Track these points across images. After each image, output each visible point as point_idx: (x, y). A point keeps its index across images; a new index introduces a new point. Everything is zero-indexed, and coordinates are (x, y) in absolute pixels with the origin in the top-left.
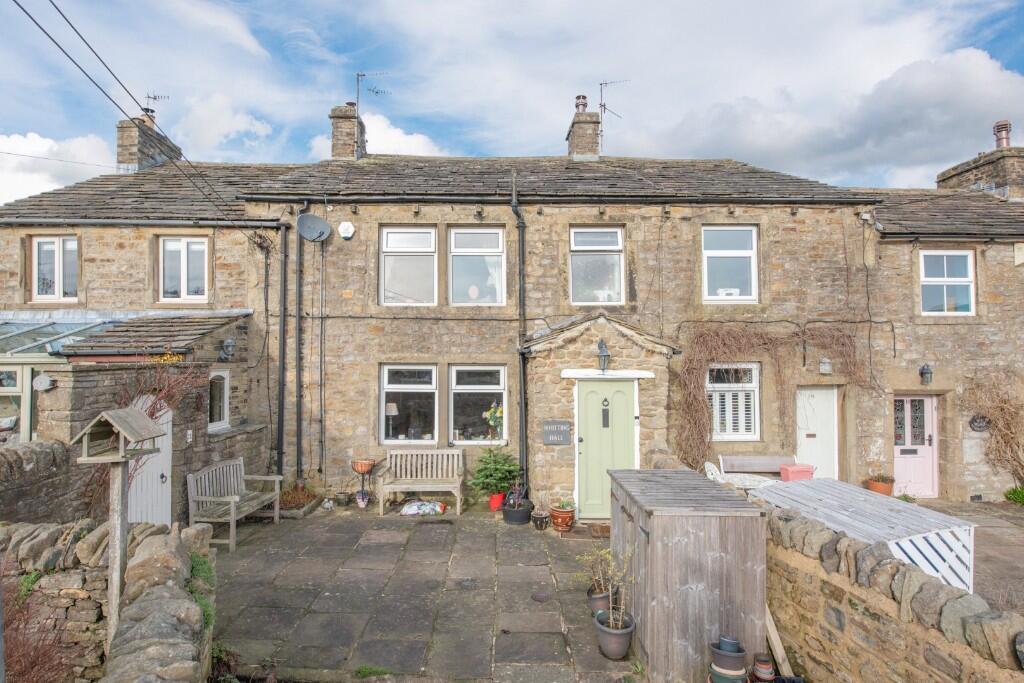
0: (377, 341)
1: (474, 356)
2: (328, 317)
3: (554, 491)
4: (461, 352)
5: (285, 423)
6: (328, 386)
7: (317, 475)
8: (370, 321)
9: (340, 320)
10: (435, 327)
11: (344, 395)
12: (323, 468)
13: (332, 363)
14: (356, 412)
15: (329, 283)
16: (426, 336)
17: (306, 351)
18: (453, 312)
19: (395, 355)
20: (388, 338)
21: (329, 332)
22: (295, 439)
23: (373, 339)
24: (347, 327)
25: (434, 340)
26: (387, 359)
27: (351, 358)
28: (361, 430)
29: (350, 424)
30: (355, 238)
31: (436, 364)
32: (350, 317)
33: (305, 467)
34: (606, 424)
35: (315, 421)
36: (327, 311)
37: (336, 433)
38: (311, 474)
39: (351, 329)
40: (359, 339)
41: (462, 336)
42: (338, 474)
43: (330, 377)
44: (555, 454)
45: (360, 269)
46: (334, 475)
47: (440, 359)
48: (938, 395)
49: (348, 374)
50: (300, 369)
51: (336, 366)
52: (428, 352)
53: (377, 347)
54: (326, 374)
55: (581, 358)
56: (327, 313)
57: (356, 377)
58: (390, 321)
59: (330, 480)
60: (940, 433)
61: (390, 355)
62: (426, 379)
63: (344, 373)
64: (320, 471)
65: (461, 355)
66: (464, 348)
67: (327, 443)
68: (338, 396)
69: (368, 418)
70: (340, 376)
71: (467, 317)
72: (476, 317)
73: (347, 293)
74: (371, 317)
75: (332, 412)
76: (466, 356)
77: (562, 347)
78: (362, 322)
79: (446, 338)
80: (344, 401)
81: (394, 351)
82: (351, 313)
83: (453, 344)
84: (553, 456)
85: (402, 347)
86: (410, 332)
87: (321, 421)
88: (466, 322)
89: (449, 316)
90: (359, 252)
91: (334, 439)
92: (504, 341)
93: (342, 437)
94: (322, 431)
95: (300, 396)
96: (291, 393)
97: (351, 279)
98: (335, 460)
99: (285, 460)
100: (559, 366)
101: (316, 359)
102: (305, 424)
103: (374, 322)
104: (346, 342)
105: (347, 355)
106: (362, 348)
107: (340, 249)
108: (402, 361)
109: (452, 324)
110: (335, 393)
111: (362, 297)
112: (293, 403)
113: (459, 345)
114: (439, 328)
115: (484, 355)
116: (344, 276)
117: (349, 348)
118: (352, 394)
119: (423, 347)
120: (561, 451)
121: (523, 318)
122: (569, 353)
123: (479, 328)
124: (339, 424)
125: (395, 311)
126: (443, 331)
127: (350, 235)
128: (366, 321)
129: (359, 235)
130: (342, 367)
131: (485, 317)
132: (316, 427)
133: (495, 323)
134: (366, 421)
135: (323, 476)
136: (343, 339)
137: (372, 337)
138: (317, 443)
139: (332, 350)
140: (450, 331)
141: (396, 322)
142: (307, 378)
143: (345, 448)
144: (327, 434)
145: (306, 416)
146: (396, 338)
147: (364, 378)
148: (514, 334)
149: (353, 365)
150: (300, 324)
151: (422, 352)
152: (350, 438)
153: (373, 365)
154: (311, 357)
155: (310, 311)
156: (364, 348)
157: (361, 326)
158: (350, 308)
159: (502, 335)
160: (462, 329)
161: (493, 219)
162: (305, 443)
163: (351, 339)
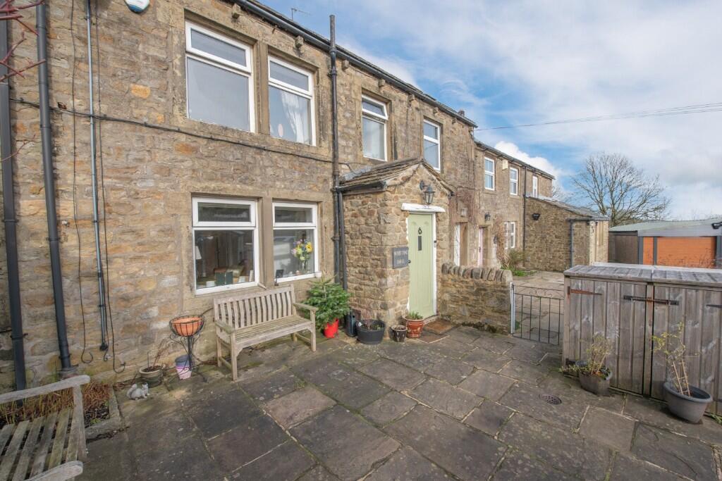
0: (188, 164)
1: (296, 192)
2: (105, 118)
3: (397, 307)
4: (285, 188)
5: (23, 286)
6: (109, 223)
7: (99, 356)
8: (177, 135)
9: (127, 127)
10: (258, 157)
11: (140, 236)
12: (109, 341)
13: (114, 188)
14: (161, 258)
15: (106, 66)
16: (250, 166)
17: (63, 166)
18: (277, 144)
19: (213, 185)
20: (204, 162)
21: (108, 141)
22: (49, 309)
23: (182, 161)
24: (142, 139)
25: (258, 171)
26: (203, 189)
27: (151, 183)
28: (169, 281)
29: (151, 273)
30: (149, 14)
31: (258, 199)
32: (146, 125)
33: (74, 348)
34: (420, 248)
35: (89, 276)
36: (104, 109)
37: (128, 290)
38: (87, 356)
39: (148, 142)
40: (161, 158)
41: (285, 171)
42: (136, 345)
43: (114, 209)
44: (399, 275)
45: (159, 61)
46: (129, 347)
47: (264, 193)
48: (483, 228)
49: (146, 206)
50: (53, 195)
51: (123, 193)
52: (252, 184)
53: (190, 173)
54: (106, 205)
55: (411, 195)
56: (103, 112)
57: (158, 210)
58: (205, 142)
59: (120, 357)
60: (483, 246)
61: (206, 184)
62: (244, 215)
63: (138, 204)
64: (104, 348)
65: (285, 190)
66: (287, 183)
67: (114, 307)
68: (128, 237)
69: (180, 264)
70: (133, 208)
71: (290, 152)
72: (297, 153)
73: (140, 89)
74: (179, 131)
75: (120, 261)
76: (289, 191)
77: (402, 184)
78: (164, 135)
79: (270, 171)
80: (140, 244)
81: (211, 180)
82: (146, 120)
83: (277, 178)
84: (398, 278)
85: (222, 176)
86: (231, 158)
87: (101, 275)
88: (289, 158)
89: (272, 148)
90: (156, 37)
91: (126, 299)
92: (321, 180)
93: (139, 293)
94: (104, 290)
95: (55, 240)
96: (34, 235)
97: (144, 71)
98: (128, 328)
99: (28, 346)
100: (400, 200)
101: (84, 180)
102: (67, 283)
103: (183, 138)
104: (141, 160)
105: (143, 179)
106: (165, 171)
107: (123, 22)
108: (222, 193)
109: (275, 156)
110: (123, 233)
111: (163, 100)
112: (38, 253)
113: (284, 180)
114: (263, 159)
115: (304, 192)
116: (133, 63)
117: (146, 169)
118: (153, 233)
119: (247, 178)
120: (402, 272)
121: (335, 161)
122: (405, 189)
123: (300, 166)
124: (132, 276)
125: (211, 130)
126: (267, 163)
127: (143, 6)
128: (171, 135)
129: (155, 12)
130: (136, 196)
131: (304, 154)
132: (90, 286)
133: (314, 162)
134: (177, 269)
135: (109, 355)
136: (134, 154)
137: (180, 158)
138: (95, 308)
139: (116, 170)
140: (275, 165)
141: (213, 144)
142: (66, 208)
143: (147, 307)
144: (112, 293)
145: (68, 270)
146: (214, 164)
147: (173, 211)
148: (328, 174)
149: (153, 192)
150: (49, 119)
151: (245, 184)
152: (153, 293)
153: (184, 195)
154: (73, 176)
155: (69, 103)
156: (169, 172)
157: (164, 142)
158: (145, 112)
159: (319, 175)
160: (285, 163)
161: (309, 59)
162: (71, 313)
163: (148, 158)
